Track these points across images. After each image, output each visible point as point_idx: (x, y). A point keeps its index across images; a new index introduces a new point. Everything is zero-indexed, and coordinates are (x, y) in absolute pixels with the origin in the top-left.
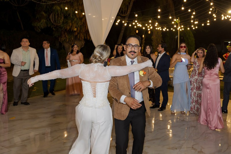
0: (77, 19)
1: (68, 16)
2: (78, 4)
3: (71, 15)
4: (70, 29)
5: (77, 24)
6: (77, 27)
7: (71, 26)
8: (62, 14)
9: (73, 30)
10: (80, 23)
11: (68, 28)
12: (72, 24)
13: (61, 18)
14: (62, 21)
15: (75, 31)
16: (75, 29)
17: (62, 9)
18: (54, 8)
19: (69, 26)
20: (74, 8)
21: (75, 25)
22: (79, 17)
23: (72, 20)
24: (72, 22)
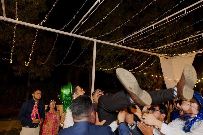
0: (150, 80)
1: (144, 78)
2: (151, 70)
3: (146, 78)
4: (146, 87)
5: (151, 83)
6: (150, 85)
7: (147, 85)
8: (141, 78)
9: (148, 88)
10: (152, 83)
11: (145, 86)
12: (147, 83)
13: (140, 80)
14: (141, 82)
15: (149, 88)
16: (149, 87)
17: (140, 75)
18: (136, 75)
19: (146, 85)
20: (148, 73)
21: (149, 84)
22: (152, 79)
23: (147, 81)
24: (147, 82)
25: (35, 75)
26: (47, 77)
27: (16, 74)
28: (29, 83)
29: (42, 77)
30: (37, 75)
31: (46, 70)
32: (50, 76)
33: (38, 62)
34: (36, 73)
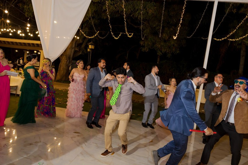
25: (161, 52)
26: (175, 54)
27: (143, 50)
28: (158, 60)
29: (168, 53)
30: (163, 50)
31: (174, 46)
32: (178, 52)
33: (164, 35)
34: (162, 49)
